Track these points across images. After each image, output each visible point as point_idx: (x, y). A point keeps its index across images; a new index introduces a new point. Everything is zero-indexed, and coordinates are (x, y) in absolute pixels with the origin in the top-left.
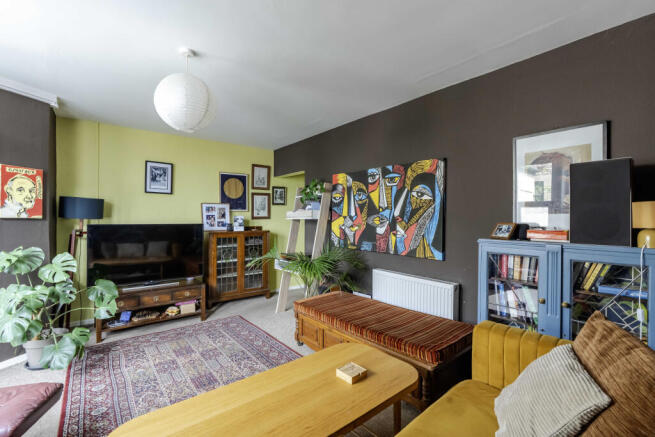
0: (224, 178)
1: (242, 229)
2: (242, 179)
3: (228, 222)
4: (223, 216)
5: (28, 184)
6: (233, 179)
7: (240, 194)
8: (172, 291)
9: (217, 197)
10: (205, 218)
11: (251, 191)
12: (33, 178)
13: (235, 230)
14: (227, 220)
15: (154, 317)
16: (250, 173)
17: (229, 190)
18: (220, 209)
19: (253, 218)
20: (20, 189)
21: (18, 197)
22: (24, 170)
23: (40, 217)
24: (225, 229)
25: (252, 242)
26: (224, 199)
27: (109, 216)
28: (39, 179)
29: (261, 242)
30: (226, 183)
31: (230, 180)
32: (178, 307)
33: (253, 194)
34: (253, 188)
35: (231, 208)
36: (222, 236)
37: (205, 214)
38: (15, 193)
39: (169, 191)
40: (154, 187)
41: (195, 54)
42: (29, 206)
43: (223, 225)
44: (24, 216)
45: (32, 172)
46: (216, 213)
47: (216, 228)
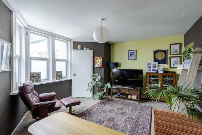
0: (155, 52)
1: (162, 72)
2: (165, 52)
3: (157, 69)
4: (155, 67)
5: (100, 60)
6: (160, 52)
7: (163, 58)
8: (129, 90)
9: (153, 60)
10: (147, 67)
11: (169, 56)
12: (101, 59)
13: (159, 72)
14: (156, 68)
15: (125, 97)
16: (169, 48)
17: (158, 57)
18: (153, 64)
19: (170, 67)
20: (99, 61)
21: (98, 63)
22: (99, 57)
23: (102, 67)
24: (155, 72)
25: (167, 78)
26: (156, 60)
27: (120, 66)
28: (102, 59)
29: (172, 79)
30: (157, 54)
31: (158, 52)
32: (132, 96)
33: (170, 57)
34: (170, 54)
35: (159, 63)
36: (152, 75)
37: (147, 66)
38: (98, 62)
39: (135, 59)
40: (131, 58)
41: (103, 19)
42: (100, 65)
43: (154, 70)
44: (99, 67)
45: (100, 57)
46: (152, 66)
47: (151, 71)
